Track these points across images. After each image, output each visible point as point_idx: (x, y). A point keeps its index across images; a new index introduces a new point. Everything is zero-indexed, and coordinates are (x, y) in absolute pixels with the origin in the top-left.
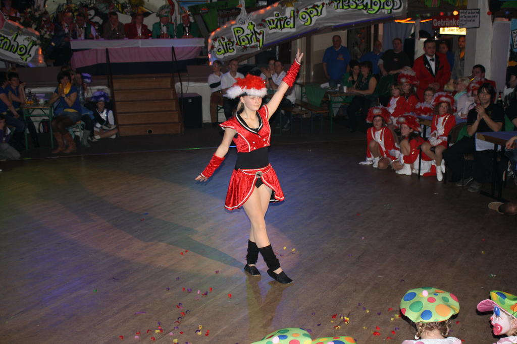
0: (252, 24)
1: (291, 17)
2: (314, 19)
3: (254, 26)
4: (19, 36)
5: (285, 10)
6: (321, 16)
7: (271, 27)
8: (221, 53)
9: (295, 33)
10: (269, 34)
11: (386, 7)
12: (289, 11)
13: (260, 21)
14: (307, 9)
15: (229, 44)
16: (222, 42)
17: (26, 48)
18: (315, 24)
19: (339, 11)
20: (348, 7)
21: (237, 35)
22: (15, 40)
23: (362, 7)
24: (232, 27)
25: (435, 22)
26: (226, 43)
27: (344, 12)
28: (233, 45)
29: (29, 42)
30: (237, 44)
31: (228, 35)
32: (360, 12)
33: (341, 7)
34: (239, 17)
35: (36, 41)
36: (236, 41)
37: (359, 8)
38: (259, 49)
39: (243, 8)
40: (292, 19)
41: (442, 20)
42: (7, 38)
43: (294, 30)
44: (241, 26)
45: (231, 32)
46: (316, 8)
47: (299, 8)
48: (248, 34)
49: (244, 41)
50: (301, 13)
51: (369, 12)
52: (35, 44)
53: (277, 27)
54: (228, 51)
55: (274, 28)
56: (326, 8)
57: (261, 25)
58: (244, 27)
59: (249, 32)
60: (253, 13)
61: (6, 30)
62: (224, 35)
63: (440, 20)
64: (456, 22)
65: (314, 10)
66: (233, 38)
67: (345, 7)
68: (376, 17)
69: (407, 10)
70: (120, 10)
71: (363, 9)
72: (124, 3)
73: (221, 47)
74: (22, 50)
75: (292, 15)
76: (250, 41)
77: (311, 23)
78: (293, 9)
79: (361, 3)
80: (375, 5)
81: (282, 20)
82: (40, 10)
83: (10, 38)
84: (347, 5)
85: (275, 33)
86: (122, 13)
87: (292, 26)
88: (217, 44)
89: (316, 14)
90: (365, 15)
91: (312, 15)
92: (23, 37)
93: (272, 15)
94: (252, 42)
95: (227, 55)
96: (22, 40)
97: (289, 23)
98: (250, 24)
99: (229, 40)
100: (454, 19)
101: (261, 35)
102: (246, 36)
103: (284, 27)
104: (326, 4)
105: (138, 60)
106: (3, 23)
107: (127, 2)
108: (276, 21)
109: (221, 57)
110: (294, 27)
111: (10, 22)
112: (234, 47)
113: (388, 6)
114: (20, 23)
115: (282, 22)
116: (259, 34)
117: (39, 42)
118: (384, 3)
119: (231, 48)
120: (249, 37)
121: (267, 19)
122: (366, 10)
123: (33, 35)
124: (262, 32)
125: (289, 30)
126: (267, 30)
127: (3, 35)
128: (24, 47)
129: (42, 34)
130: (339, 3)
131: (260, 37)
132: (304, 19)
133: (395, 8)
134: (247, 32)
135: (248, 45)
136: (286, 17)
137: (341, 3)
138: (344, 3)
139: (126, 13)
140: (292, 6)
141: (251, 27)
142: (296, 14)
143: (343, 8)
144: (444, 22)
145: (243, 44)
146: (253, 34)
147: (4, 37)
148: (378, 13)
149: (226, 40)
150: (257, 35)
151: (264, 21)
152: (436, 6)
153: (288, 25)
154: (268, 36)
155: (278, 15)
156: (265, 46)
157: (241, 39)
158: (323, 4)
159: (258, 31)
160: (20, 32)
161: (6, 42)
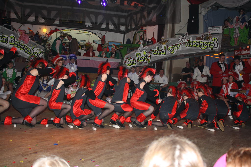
0: (145, 52)
1: (164, 49)
2: (176, 51)
3: (146, 53)
4: (35, 48)
5: (162, 46)
6: (179, 50)
7: (154, 53)
8: (129, 65)
9: (166, 57)
10: (153, 57)
11: (210, 46)
12: (163, 46)
13: (149, 51)
14: (172, 46)
15: (133, 61)
16: (130, 59)
17: (38, 54)
18: (176, 53)
19: (188, 47)
20: (192, 46)
21: (138, 57)
22: (33, 50)
23: (199, 46)
24: (136, 53)
25: (236, 52)
26: (132, 60)
27: (190, 48)
28: (135, 62)
29: (39, 51)
30: (137, 61)
31: (133, 57)
32: (198, 48)
33: (189, 46)
34: (139, 48)
35: (42, 51)
36: (137, 60)
37: (197, 46)
38: (148, 64)
39: (141, 44)
40: (165, 50)
41: (240, 51)
42: (29, 48)
43: (165, 56)
44: (140, 53)
45: (135, 55)
46: (177, 45)
47: (168, 45)
48: (143, 57)
49: (141, 60)
50: (169, 48)
51: (202, 48)
52: (42, 53)
53: (157, 54)
54: (133, 64)
55: (156, 54)
56: (182, 46)
57: (149, 52)
58: (141, 53)
59: (143, 56)
60: (146, 47)
61: (29, 44)
62: (131, 56)
63: (239, 52)
64: (248, 52)
65: (175, 46)
66: (136, 58)
67: (191, 46)
68: (205, 51)
69: (221, 48)
70: (80, 48)
71: (199, 47)
72: (82, 45)
73: (130, 62)
74: (35, 55)
75: (165, 48)
76: (144, 60)
77: (174, 53)
78: (166, 45)
79: (199, 44)
80: (205, 45)
81: (160, 50)
82: (46, 37)
83: (31, 48)
84: (192, 45)
85: (156, 56)
86: (81, 49)
87: (165, 54)
88: (127, 61)
89: (176, 48)
90: (200, 50)
91: (174, 49)
92: (37, 49)
93: (155, 48)
94: (145, 60)
95: (132, 66)
96: (36, 50)
97: (163, 52)
98: (144, 52)
99: (134, 59)
100: (247, 50)
101: (150, 57)
102: (142, 57)
103: (161, 54)
104: (182, 44)
105: (89, 67)
106: (28, 41)
107: (84, 45)
108: (157, 51)
109: (129, 67)
110: (166, 54)
111: (31, 41)
112: (136, 62)
113: (211, 46)
114: (36, 42)
115: (160, 52)
116: (149, 57)
117: (44, 51)
118: (209, 45)
119: (134, 63)
120: (143, 58)
121: (152, 50)
122: (201, 47)
123: (42, 48)
124: (150, 56)
125: (163, 56)
126: (152, 55)
127: (27, 46)
128: (36, 53)
129: (46, 48)
130: (188, 44)
131: (149, 58)
132: (171, 50)
133: (215, 47)
134: (143, 55)
135: (143, 62)
136: (162, 49)
137: (189, 43)
138: (190, 44)
139: (83, 50)
140: (165, 44)
141: (145, 53)
142: (167, 48)
143: (190, 46)
144: (241, 52)
145: (140, 61)
146: (145, 57)
147: (28, 48)
148: (206, 49)
149: (132, 59)
150: (147, 57)
151: (151, 50)
152: (237, 45)
153: (163, 53)
154: (153, 58)
155: (158, 48)
156: (151, 63)
157: (139, 59)
158: (180, 44)
159: (148, 55)
160: (36, 46)
161: (29, 50)
